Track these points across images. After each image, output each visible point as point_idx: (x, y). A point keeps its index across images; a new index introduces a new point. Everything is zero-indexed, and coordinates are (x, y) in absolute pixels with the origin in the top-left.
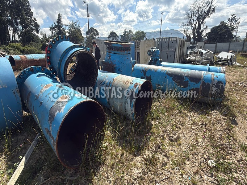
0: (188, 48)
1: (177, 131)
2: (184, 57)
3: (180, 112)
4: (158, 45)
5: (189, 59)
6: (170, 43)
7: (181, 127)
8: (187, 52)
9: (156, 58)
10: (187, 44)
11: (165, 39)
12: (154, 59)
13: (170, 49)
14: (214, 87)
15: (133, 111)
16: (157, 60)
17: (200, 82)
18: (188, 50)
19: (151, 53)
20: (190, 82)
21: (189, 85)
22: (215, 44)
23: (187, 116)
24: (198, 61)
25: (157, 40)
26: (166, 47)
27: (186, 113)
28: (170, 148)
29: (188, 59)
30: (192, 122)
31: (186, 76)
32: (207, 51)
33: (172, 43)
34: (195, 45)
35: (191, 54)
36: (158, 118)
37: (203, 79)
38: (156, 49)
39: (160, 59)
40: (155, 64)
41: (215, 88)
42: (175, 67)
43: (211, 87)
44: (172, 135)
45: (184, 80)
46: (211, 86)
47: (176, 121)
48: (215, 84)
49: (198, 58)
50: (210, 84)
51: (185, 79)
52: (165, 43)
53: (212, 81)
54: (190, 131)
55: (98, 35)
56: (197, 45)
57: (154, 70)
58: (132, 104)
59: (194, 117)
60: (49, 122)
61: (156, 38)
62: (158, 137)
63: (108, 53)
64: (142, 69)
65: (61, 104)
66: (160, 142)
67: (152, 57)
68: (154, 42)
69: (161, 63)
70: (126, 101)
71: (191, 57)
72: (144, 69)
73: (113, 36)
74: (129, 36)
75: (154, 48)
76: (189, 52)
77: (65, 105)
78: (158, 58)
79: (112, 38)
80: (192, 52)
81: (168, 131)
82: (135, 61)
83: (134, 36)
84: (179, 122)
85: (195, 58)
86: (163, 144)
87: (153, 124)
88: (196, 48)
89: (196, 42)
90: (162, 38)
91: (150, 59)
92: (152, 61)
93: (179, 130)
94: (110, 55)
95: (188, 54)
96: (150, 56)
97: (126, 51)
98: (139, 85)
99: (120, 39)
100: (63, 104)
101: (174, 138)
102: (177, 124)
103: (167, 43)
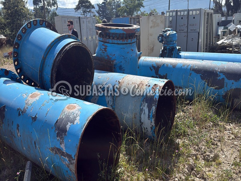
0: (219, 24)
1: (214, 148)
2: (214, 39)
3: (216, 125)
4: (171, 22)
5: (221, 44)
6: (191, 18)
7: (219, 144)
8: (217, 31)
9: (171, 46)
10: (217, 18)
11: (182, 13)
12: (168, 48)
13: (190, 28)
15: (153, 124)
16: (173, 49)
18: (220, 28)
19: (163, 38)
20: (226, 80)
21: (225, 84)
23: (225, 129)
24: (236, 46)
25: (168, 14)
26: (184, 25)
27: (224, 125)
28: (207, 169)
29: (219, 42)
30: (233, 136)
31: (220, 72)
33: (194, 18)
34: (229, 18)
35: (224, 34)
36: (185, 134)
38: (171, 32)
39: (178, 48)
40: (170, 56)
42: (203, 59)
44: (207, 153)
45: (218, 78)
47: (212, 137)
49: (236, 41)
51: (220, 76)
52: (182, 18)
54: (231, 148)
55: (55, 5)
56: (233, 19)
57: (171, 66)
58: (152, 113)
59: (235, 130)
60: (59, 138)
61: (167, 12)
62: (190, 157)
63: (103, 43)
64: (152, 65)
65: (72, 115)
66: (193, 162)
67: (166, 45)
68: (164, 18)
69: (180, 54)
70: (142, 110)
71: (224, 40)
72: (155, 65)
73: (84, 6)
74: (113, 5)
75: (168, 30)
76: (221, 30)
77: (79, 115)
78: (175, 46)
79: (82, 9)
80: (225, 31)
81: (202, 149)
82: (141, 53)
83: (122, 5)
84: (216, 137)
85: (232, 41)
86: (197, 166)
87: (179, 143)
88: (232, 23)
89: (231, 13)
90: (177, 11)
91: (162, 49)
92: (166, 51)
93: (216, 148)
94: (106, 46)
95: (220, 34)
96: (163, 43)
97: (130, 38)
98: (159, 87)
99: (96, 11)
100: (75, 115)
101: (211, 157)
102: (213, 141)
103: (185, 19)
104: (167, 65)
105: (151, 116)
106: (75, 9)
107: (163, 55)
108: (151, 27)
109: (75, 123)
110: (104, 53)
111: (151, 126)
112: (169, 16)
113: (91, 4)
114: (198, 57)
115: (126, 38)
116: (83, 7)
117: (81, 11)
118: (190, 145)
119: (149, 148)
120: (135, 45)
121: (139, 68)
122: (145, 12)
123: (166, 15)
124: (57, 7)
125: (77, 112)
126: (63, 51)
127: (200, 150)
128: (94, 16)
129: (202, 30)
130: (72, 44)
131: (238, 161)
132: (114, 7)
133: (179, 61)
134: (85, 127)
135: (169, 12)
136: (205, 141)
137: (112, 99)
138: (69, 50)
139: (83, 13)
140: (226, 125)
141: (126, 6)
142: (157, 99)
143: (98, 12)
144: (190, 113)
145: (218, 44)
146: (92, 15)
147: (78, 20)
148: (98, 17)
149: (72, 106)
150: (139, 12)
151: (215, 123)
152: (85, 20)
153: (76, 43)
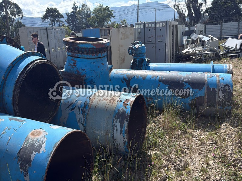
0: (183, 34)
1: (183, 157)
2: (179, 48)
3: (184, 132)
4: (139, 34)
5: (186, 53)
6: (158, 30)
7: (188, 152)
8: (182, 41)
10: (182, 28)
11: (150, 25)
13: (158, 39)
14: (221, 92)
15: (126, 139)
17: (204, 88)
18: (184, 37)
19: (133, 51)
22: (220, 25)
23: (193, 136)
24: (199, 54)
26: (152, 36)
27: (191, 133)
30: (200, 143)
31: (186, 82)
32: (210, 37)
33: (161, 30)
34: (192, 28)
35: (188, 43)
36: (156, 145)
37: (207, 84)
39: (147, 59)
40: (140, 68)
41: (222, 94)
42: (170, 70)
43: (217, 93)
44: (178, 163)
45: (184, 88)
46: (217, 91)
47: (181, 145)
48: (221, 88)
49: (199, 49)
50: (216, 89)
51: (186, 86)
52: (150, 30)
53: (217, 84)
54: (199, 154)
55: (20, 14)
56: (195, 29)
57: (142, 77)
58: (124, 129)
59: (201, 136)
60: (22, 170)
61: (136, 24)
62: (162, 168)
63: (72, 58)
64: (124, 77)
65: (37, 142)
66: (165, 174)
67: (136, 57)
68: (133, 30)
69: (149, 65)
70: (114, 126)
71: (188, 49)
72: (126, 78)
73: (51, 15)
74: (83, 15)
75: (137, 42)
76: (185, 40)
77: (44, 142)
78: (144, 58)
79: (50, 19)
80: (189, 40)
81: (173, 158)
82: (112, 67)
83: (92, 15)
84: (185, 145)
85: (195, 49)
86: (168, 177)
87: (151, 155)
88: (195, 33)
89: (193, 23)
90: (145, 24)
91: (133, 61)
92: (136, 63)
93: (185, 156)
94: (76, 61)
95: (184, 43)
96: (133, 55)
97: (100, 53)
98: (130, 101)
99: (65, 20)
100: (40, 142)
101: (181, 166)
102: (182, 149)
103: (153, 31)
104: (138, 77)
105: (123, 132)
106: (42, 18)
107: (133, 68)
108: (121, 39)
109: (41, 152)
110: (73, 68)
111: (124, 142)
112: (138, 28)
113: (59, 14)
114: (166, 68)
115: (96, 53)
116: (51, 17)
117: (48, 20)
118: (161, 156)
119: (122, 164)
120: (106, 59)
121: (110, 80)
122: (115, 22)
123: (135, 27)
124: (22, 16)
125: (42, 139)
126: (27, 70)
127: (170, 160)
128: (63, 25)
129: (168, 41)
130: (37, 61)
131: (205, 167)
132: (84, 16)
133: (148, 73)
134: (52, 155)
135: (138, 24)
136: (174, 150)
137: (83, 117)
138: (33, 68)
139: (51, 22)
140: (193, 132)
141: (97, 16)
142: (129, 115)
143: (67, 22)
144: (160, 124)
145: (183, 53)
146: (61, 25)
147: (45, 31)
148: (67, 26)
149: (37, 132)
150: (109, 22)
151: (183, 131)
152: (52, 31)
153: (42, 60)
